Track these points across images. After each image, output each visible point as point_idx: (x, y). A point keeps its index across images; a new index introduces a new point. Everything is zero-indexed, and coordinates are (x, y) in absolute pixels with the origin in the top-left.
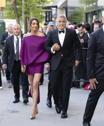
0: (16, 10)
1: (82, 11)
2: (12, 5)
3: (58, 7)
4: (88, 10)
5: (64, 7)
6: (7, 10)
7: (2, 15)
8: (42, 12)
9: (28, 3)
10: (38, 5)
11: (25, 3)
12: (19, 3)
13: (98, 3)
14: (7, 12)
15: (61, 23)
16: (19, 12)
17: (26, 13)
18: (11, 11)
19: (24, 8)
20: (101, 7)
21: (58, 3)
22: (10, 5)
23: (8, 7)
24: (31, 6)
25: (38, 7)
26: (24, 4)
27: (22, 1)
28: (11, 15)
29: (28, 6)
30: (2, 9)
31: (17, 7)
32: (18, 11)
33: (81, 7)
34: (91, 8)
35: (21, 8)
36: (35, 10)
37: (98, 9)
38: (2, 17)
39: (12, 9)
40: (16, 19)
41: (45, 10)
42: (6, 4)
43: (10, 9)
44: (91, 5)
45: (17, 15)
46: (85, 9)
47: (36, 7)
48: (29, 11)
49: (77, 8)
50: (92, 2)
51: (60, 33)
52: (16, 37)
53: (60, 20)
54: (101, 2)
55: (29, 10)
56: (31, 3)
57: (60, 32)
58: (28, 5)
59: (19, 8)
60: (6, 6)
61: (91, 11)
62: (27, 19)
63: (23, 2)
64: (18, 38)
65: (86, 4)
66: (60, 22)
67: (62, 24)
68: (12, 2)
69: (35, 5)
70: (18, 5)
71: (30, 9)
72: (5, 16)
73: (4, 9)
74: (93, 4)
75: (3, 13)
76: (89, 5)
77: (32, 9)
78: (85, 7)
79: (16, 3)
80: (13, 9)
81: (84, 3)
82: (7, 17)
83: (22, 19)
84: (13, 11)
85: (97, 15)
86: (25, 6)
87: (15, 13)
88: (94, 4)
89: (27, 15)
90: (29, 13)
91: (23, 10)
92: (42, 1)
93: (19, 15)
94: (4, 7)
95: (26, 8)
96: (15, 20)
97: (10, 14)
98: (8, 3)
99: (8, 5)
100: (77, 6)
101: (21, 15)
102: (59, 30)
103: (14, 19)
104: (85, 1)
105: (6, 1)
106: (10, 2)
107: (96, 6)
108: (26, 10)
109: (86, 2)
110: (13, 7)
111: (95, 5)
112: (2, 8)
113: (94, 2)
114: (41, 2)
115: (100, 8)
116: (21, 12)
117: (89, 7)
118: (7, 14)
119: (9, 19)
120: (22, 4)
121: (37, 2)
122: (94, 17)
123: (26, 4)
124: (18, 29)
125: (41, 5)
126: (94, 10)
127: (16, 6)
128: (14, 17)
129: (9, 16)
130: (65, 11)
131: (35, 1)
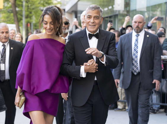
0: (16, 13)
2: (11, 7)
3: (66, 10)
5: (73, 11)
6: (5, 13)
9: (30, 5)
11: (27, 4)
12: (19, 5)
13: (114, 6)
14: (4, 15)
15: (92, 20)
16: (19, 16)
17: (27, 17)
18: (9, 14)
19: (26, 11)
22: (9, 7)
23: (6, 10)
24: (33, 9)
26: (26, 6)
27: (22, 2)
28: (9, 19)
29: (30, 9)
31: (17, 9)
34: (106, 13)
35: (21, 11)
36: (38, 14)
37: (115, 14)
39: (10, 11)
42: (4, 6)
43: (9, 12)
44: (106, 9)
45: (16, 19)
47: (40, 11)
48: (31, 15)
50: (107, 6)
52: (2, 44)
53: (90, 14)
54: (119, 5)
55: (31, 13)
56: (33, 4)
57: (91, 36)
58: (29, 7)
59: (19, 11)
60: (4, 8)
62: (29, 24)
63: (24, 4)
66: (90, 17)
67: (93, 23)
68: (10, 4)
69: (38, 7)
70: (18, 7)
71: (33, 13)
72: (2, 20)
74: (108, 8)
76: (103, 9)
77: (34, 12)
79: (15, 5)
80: (12, 12)
83: (22, 23)
84: (12, 14)
86: (26, 8)
87: (14, 16)
88: (110, 7)
89: (29, 19)
90: (30, 17)
91: (24, 13)
92: (47, 3)
93: (19, 19)
94: (1, 9)
95: (28, 11)
96: (14, 25)
97: (8, 17)
98: (6, 5)
99: (6, 7)
101: (21, 19)
102: (88, 32)
103: (12, 23)
105: (4, 2)
106: (8, 3)
108: (27, 13)
110: (11, 9)
111: (111, 9)
114: (45, 5)
115: (117, 13)
116: (22, 16)
117: (104, 12)
118: (4, 17)
119: (7, 23)
120: (22, 6)
121: (41, 4)
122: (109, 25)
123: (28, 6)
126: (110, 15)
127: (15, 8)
128: (13, 21)
129: (6, 20)
130: (74, 16)
131: (39, 3)
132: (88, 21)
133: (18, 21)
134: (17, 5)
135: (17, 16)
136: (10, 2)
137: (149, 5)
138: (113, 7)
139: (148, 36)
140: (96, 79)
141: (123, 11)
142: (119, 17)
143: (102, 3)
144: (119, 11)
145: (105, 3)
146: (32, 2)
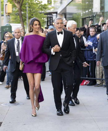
0: (21, 16)
1: (79, 16)
2: (18, 11)
3: (58, 13)
4: (84, 16)
5: (63, 13)
6: (13, 15)
7: (9, 20)
8: (44, 18)
9: (31, 9)
10: (40, 12)
11: (29, 9)
12: (24, 9)
13: (93, 9)
14: (13, 17)
16: (24, 18)
18: (16, 16)
19: (28, 14)
20: (95, 14)
21: (58, 9)
22: (16, 11)
23: (15, 13)
24: (34, 12)
25: (41, 13)
26: (28, 10)
27: (26, 7)
28: (16, 20)
29: (32, 12)
30: (9, 15)
31: (22, 13)
32: (23, 16)
33: (79, 13)
34: (87, 14)
35: (25, 14)
36: (37, 16)
38: (9, 21)
40: (21, 23)
41: (46, 16)
42: (12, 11)
43: (16, 15)
44: (87, 11)
45: (22, 20)
46: (82, 15)
47: (39, 13)
49: (75, 14)
50: (88, 9)
51: (58, 34)
52: (17, 40)
54: (96, 9)
55: (32, 15)
56: (34, 9)
58: (31, 11)
59: (23, 14)
60: (12, 12)
63: (27, 8)
64: (18, 41)
65: (83, 10)
66: (58, 24)
69: (38, 11)
70: (23, 11)
71: (34, 15)
72: (11, 20)
73: (11, 14)
74: (89, 11)
75: (9, 18)
76: (85, 11)
77: (35, 14)
78: (82, 13)
79: (21, 10)
80: (19, 15)
81: (81, 9)
82: (13, 22)
83: (26, 23)
84: (19, 16)
85: (92, 20)
86: (29, 12)
87: (20, 18)
88: (90, 10)
93: (24, 20)
94: (11, 13)
95: (30, 14)
96: (20, 25)
97: (15, 19)
98: (14, 10)
99: (14, 11)
100: (75, 12)
101: (25, 20)
103: (19, 23)
104: (81, 8)
105: (13, 8)
106: (16, 9)
107: (92, 12)
108: (30, 15)
109: (83, 8)
110: (18, 13)
111: (90, 11)
112: (9, 13)
113: (89, 9)
114: (43, 9)
116: (26, 17)
117: (85, 13)
118: (13, 19)
119: (15, 23)
120: (26, 10)
121: (40, 9)
122: (90, 22)
123: (30, 10)
124: (18, 32)
125: (43, 12)
127: (21, 12)
128: (19, 22)
129: (15, 21)
130: (64, 17)
131: (38, 8)
133: (23, 21)
134: (22, 10)
135: (22, 18)
136: (17, 7)
141: (100, 13)
142: (97, 17)
143: (84, 7)
144: (97, 13)
145: (86, 7)
146: (33, 7)
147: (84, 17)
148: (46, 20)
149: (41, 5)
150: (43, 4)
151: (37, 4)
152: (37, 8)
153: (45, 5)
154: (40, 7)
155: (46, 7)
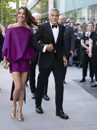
8: (14, 18)
10: (11, 14)
11: (4, 12)
17: (4, 19)
24: (7, 14)
29: (5, 15)
44: (44, 14)
50: (45, 12)
51: (53, 28)
53: (53, 14)
55: (6, 17)
57: (53, 26)
61: (44, 17)
62: (5, 23)
63: (2, 12)
66: (53, 15)
67: (55, 19)
69: (9, 14)
77: (8, 16)
83: (1, 22)
86: (3, 15)
88: (46, 13)
89: (4, 20)
90: (6, 19)
91: (2, 17)
101: (1, 20)
108: (4, 17)
114: (13, 12)
125: (13, 14)
132: (52, 17)
137: (66, 11)
138: (48, 13)
139: (67, 27)
140: (55, 52)
145: (44, 11)
146: (6, 11)
147: (42, 18)
148: (15, 20)
149: (12, 9)
150: (13, 9)
151: (9, 9)
152: (9, 11)
153: (15, 9)
154: (11, 11)
155: (15, 11)
